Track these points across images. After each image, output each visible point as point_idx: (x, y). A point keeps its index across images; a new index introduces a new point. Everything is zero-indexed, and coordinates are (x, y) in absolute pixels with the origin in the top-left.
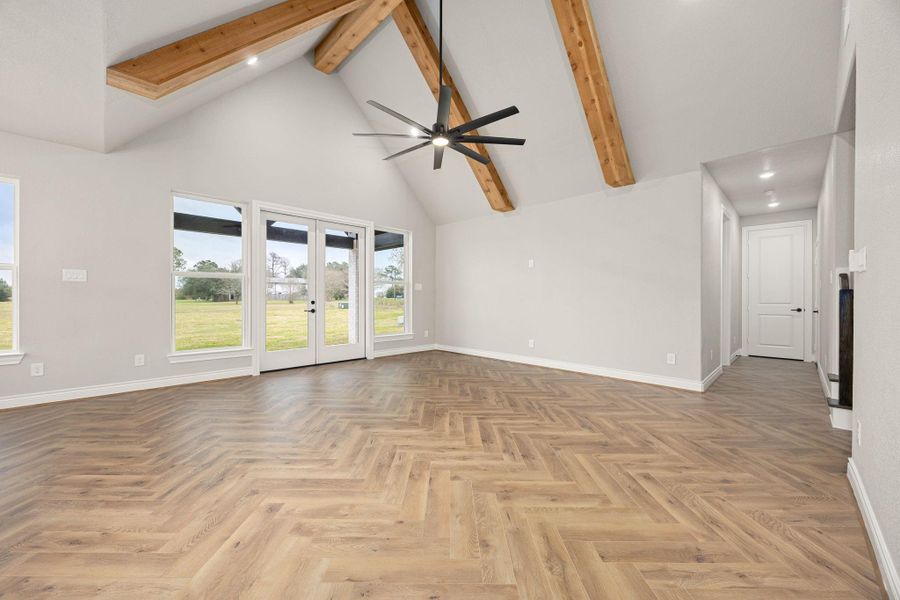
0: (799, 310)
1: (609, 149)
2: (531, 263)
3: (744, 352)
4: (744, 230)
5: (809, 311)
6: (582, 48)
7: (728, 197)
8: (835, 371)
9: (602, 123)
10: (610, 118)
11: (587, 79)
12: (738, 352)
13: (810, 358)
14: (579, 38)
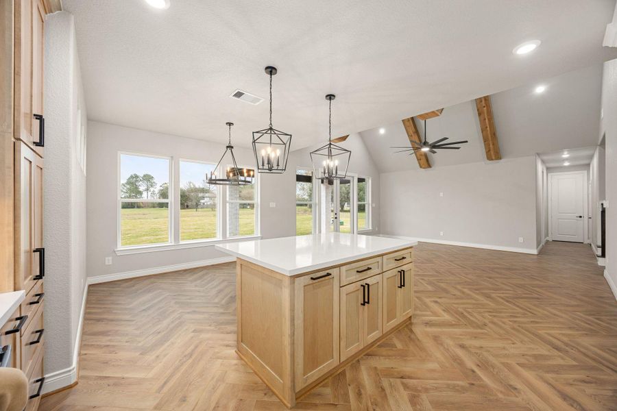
0: (581, 217)
1: (491, 146)
2: (441, 194)
3: (550, 239)
4: (549, 174)
5: (586, 218)
6: (485, 108)
7: (543, 162)
8: (600, 243)
9: (490, 136)
10: (494, 135)
11: (485, 119)
12: (547, 238)
13: (587, 241)
14: (484, 105)
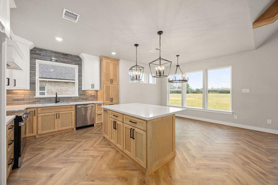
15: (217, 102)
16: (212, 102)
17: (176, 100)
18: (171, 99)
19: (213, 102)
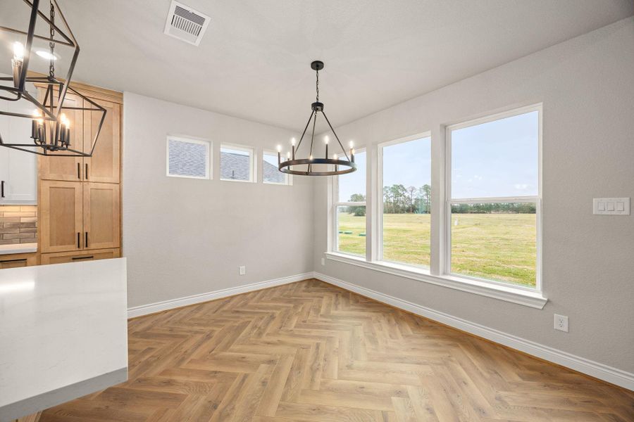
15: (505, 237)
16: (491, 236)
17: (399, 231)
18: (388, 227)
19: (496, 236)
